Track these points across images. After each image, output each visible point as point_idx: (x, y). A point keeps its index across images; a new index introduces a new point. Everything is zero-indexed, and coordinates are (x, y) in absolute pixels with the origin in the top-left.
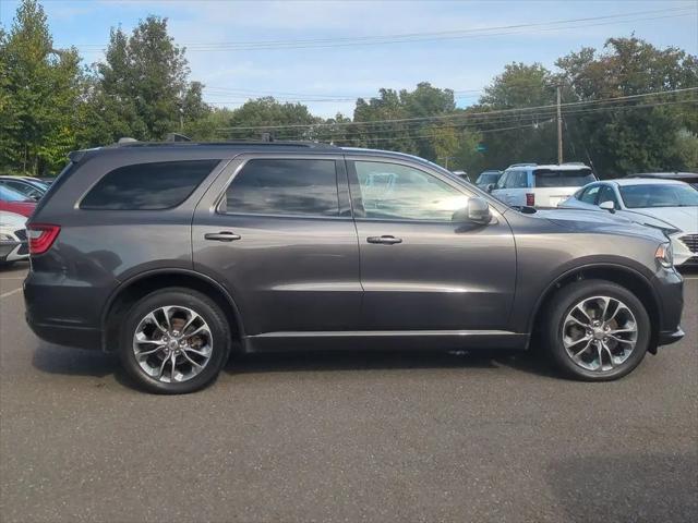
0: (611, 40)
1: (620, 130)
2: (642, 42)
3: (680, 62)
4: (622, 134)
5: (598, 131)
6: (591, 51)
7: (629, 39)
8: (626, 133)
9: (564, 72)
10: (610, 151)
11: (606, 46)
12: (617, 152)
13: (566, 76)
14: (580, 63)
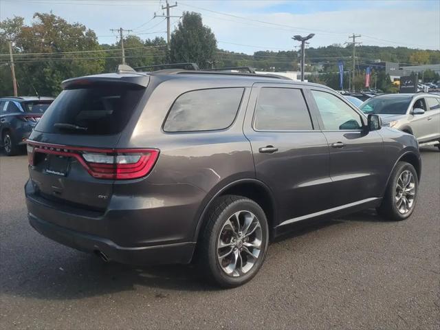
0: (37, 14)
1: (53, 73)
2: (59, 18)
3: (84, 33)
4: (55, 75)
5: (38, 72)
6: (21, 20)
7: (50, 14)
8: (57, 75)
9: (4, 31)
10: (48, 86)
11: (34, 17)
12: (53, 87)
13: (5, 34)
14: (14, 26)
